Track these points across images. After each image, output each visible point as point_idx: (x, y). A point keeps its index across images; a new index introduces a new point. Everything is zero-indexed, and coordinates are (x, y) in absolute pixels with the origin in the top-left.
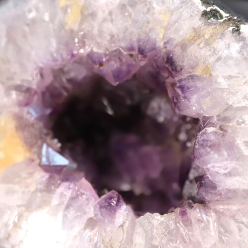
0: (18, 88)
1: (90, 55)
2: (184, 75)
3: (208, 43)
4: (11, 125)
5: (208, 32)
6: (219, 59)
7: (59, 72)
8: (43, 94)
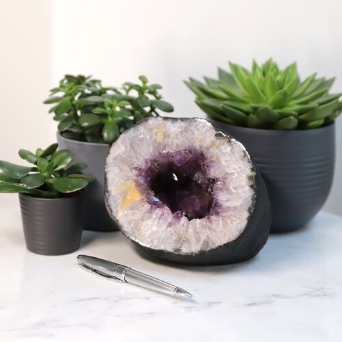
0: (136, 168)
1: (168, 153)
2: (208, 161)
3: (217, 147)
4: (134, 184)
5: (218, 142)
6: (222, 154)
7: (154, 161)
8: (147, 171)
